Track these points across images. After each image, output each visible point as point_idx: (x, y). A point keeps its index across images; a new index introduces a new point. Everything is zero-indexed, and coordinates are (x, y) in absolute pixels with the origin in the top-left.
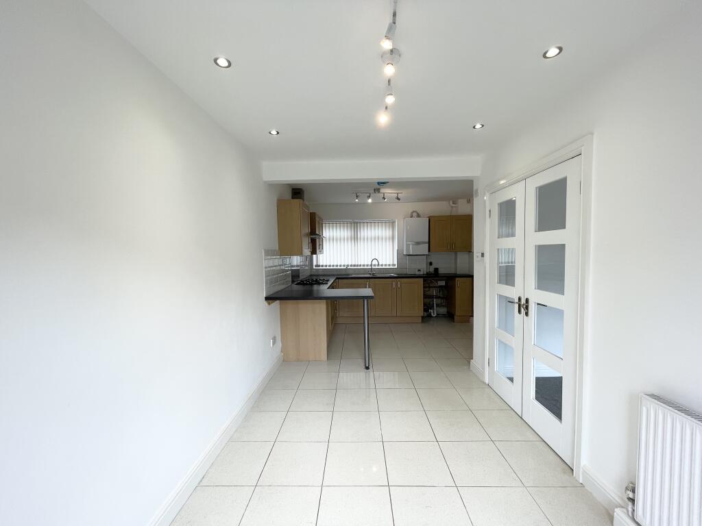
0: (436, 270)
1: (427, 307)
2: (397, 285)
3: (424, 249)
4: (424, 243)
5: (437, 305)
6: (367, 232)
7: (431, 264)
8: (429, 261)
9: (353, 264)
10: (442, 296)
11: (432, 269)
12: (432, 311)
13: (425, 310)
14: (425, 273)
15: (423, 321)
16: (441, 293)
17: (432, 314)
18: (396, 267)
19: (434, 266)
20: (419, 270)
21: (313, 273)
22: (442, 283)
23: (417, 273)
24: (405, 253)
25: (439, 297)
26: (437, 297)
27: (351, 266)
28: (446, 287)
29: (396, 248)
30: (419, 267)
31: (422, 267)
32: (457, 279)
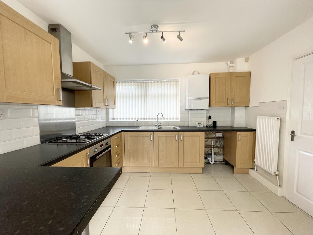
0: (215, 123)
1: (207, 155)
2: (179, 138)
3: (204, 104)
4: (205, 98)
5: (215, 154)
6: (154, 90)
7: (210, 117)
8: (209, 115)
9: (143, 117)
10: (219, 146)
11: (210, 123)
12: (210, 159)
13: (206, 158)
14: (205, 126)
15: (203, 172)
16: (218, 143)
17: (210, 162)
18: (179, 120)
19: (213, 119)
20: (200, 123)
21: (109, 125)
22: (220, 135)
23: (198, 126)
24: (187, 108)
25: (217, 147)
26: (215, 147)
27: (141, 119)
28: (223, 138)
29: (180, 104)
30: (200, 121)
31: (202, 120)
32: (238, 133)
